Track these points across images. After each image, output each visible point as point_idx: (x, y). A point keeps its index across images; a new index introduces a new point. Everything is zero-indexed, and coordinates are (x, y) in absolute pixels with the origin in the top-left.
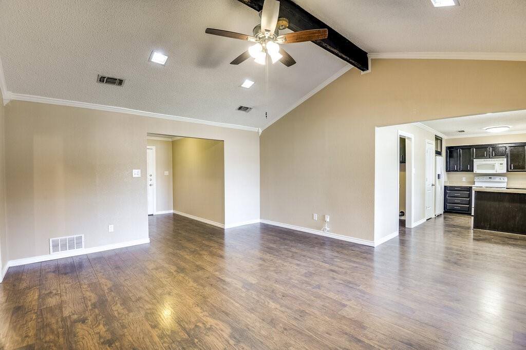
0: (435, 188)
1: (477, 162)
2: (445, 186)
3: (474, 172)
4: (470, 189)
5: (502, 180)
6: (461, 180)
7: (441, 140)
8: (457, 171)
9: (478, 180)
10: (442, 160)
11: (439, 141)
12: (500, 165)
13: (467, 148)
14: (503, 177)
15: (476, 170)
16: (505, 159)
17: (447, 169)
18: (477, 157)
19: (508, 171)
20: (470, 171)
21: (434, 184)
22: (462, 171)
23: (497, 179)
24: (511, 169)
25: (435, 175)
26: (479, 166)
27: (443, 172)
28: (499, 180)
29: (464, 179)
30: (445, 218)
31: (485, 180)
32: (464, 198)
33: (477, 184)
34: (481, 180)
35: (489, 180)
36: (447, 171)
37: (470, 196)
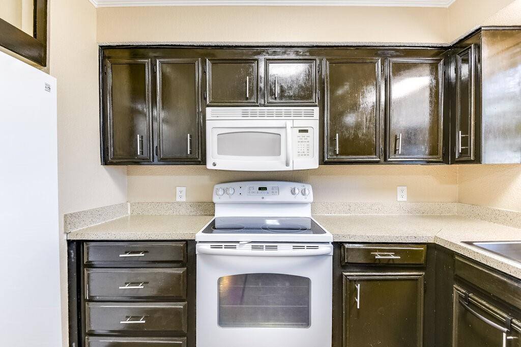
3: (209, 166)
5: (299, 198)
9: (225, 198)
14: (303, 187)
15: (217, 159)
16: (316, 110)
18: (220, 101)
19: (323, 162)
20: (194, 162)
23: (284, 192)
24: (332, 152)
28: (290, 198)
31: (246, 198)
35: (259, 197)
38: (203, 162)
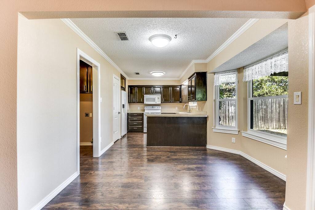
0: (121, 115)
1: (146, 96)
2: (128, 113)
3: (145, 103)
4: (142, 115)
5: (159, 109)
6: (137, 109)
7: (125, 80)
8: (135, 102)
9: (147, 109)
10: (125, 94)
11: (124, 80)
12: (157, 99)
13: (140, 87)
14: (159, 107)
15: (145, 102)
16: (160, 95)
17: (129, 101)
18: (146, 94)
19: (161, 103)
20: (142, 103)
21: (120, 111)
22: (138, 103)
23: (156, 108)
24: (163, 101)
25: (121, 105)
26: (147, 100)
27: (126, 103)
28: (157, 109)
29: (139, 108)
30: (128, 138)
31: (150, 108)
32: (139, 121)
33: (146, 111)
34: (148, 109)
35: (152, 109)
36: (129, 103)
37: (142, 119)
38: (144, 103)
